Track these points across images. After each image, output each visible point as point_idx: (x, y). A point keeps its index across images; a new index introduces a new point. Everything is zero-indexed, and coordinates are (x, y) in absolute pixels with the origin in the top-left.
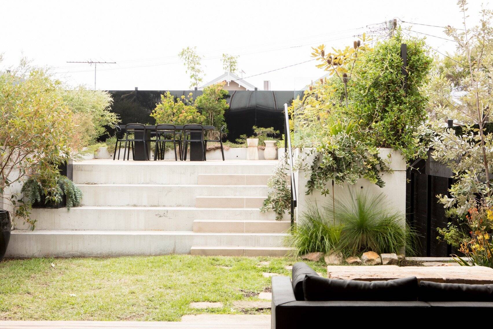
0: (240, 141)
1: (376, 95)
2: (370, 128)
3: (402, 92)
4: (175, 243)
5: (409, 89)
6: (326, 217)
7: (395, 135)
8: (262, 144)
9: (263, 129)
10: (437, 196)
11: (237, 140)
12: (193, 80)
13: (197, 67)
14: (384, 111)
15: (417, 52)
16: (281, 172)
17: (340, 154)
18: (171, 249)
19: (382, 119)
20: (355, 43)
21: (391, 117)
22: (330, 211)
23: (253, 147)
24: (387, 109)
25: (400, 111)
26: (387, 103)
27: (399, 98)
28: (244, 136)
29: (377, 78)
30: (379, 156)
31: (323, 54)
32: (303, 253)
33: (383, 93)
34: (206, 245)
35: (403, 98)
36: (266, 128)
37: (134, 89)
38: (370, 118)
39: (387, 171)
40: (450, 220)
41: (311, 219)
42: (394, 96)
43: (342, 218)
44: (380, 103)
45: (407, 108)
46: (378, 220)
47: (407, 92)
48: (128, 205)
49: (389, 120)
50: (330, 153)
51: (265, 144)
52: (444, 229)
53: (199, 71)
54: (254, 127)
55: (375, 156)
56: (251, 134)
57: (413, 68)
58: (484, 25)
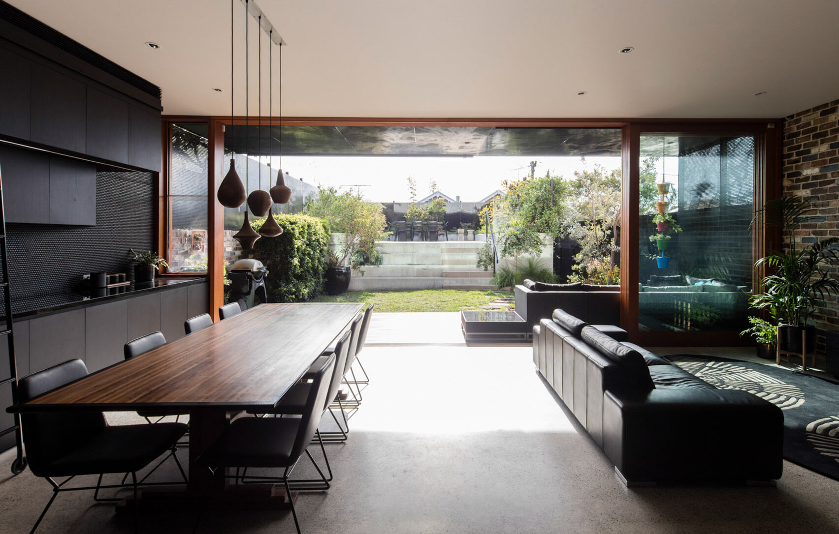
0: (453, 230)
1: (537, 206)
2: (534, 223)
3: (551, 204)
4: (434, 283)
5: (555, 203)
6: (512, 268)
7: (547, 226)
8: (466, 233)
9: (465, 224)
10: (572, 257)
11: (451, 230)
12: (412, 195)
13: (414, 187)
14: (541, 214)
15: (559, 183)
16: (488, 246)
17: (521, 236)
18: (432, 285)
19: (540, 218)
20: (524, 178)
21: (545, 217)
22: (514, 266)
23: (461, 233)
24: (543, 212)
25: (550, 214)
26: (543, 209)
27: (549, 207)
28: (455, 228)
29: (538, 197)
30: (539, 237)
31: (507, 183)
32: (501, 287)
33: (541, 205)
34: (450, 283)
35: (551, 207)
36: (467, 223)
37: (393, 202)
38: (534, 218)
39: (544, 245)
40: (574, 271)
41: (504, 270)
42: (547, 206)
43: (521, 269)
44: (539, 210)
45: (553, 212)
46: (539, 270)
47: (554, 204)
48: (406, 264)
49: (544, 218)
50: (515, 236)
51: (467, 233)
52: (571, 276)
53: (415, 190)
54: (461, 223)
55: (537, 237)
56: (459, 227)
57: (557, 192)
58: (595, 171)
